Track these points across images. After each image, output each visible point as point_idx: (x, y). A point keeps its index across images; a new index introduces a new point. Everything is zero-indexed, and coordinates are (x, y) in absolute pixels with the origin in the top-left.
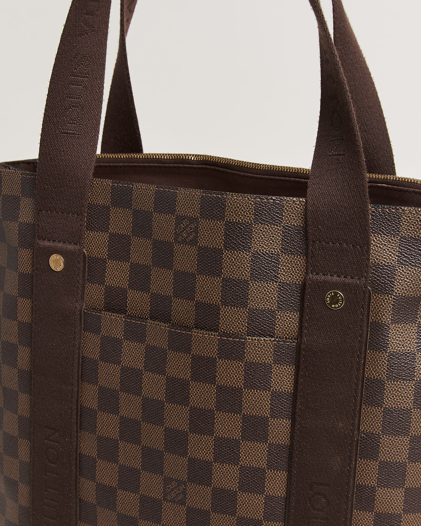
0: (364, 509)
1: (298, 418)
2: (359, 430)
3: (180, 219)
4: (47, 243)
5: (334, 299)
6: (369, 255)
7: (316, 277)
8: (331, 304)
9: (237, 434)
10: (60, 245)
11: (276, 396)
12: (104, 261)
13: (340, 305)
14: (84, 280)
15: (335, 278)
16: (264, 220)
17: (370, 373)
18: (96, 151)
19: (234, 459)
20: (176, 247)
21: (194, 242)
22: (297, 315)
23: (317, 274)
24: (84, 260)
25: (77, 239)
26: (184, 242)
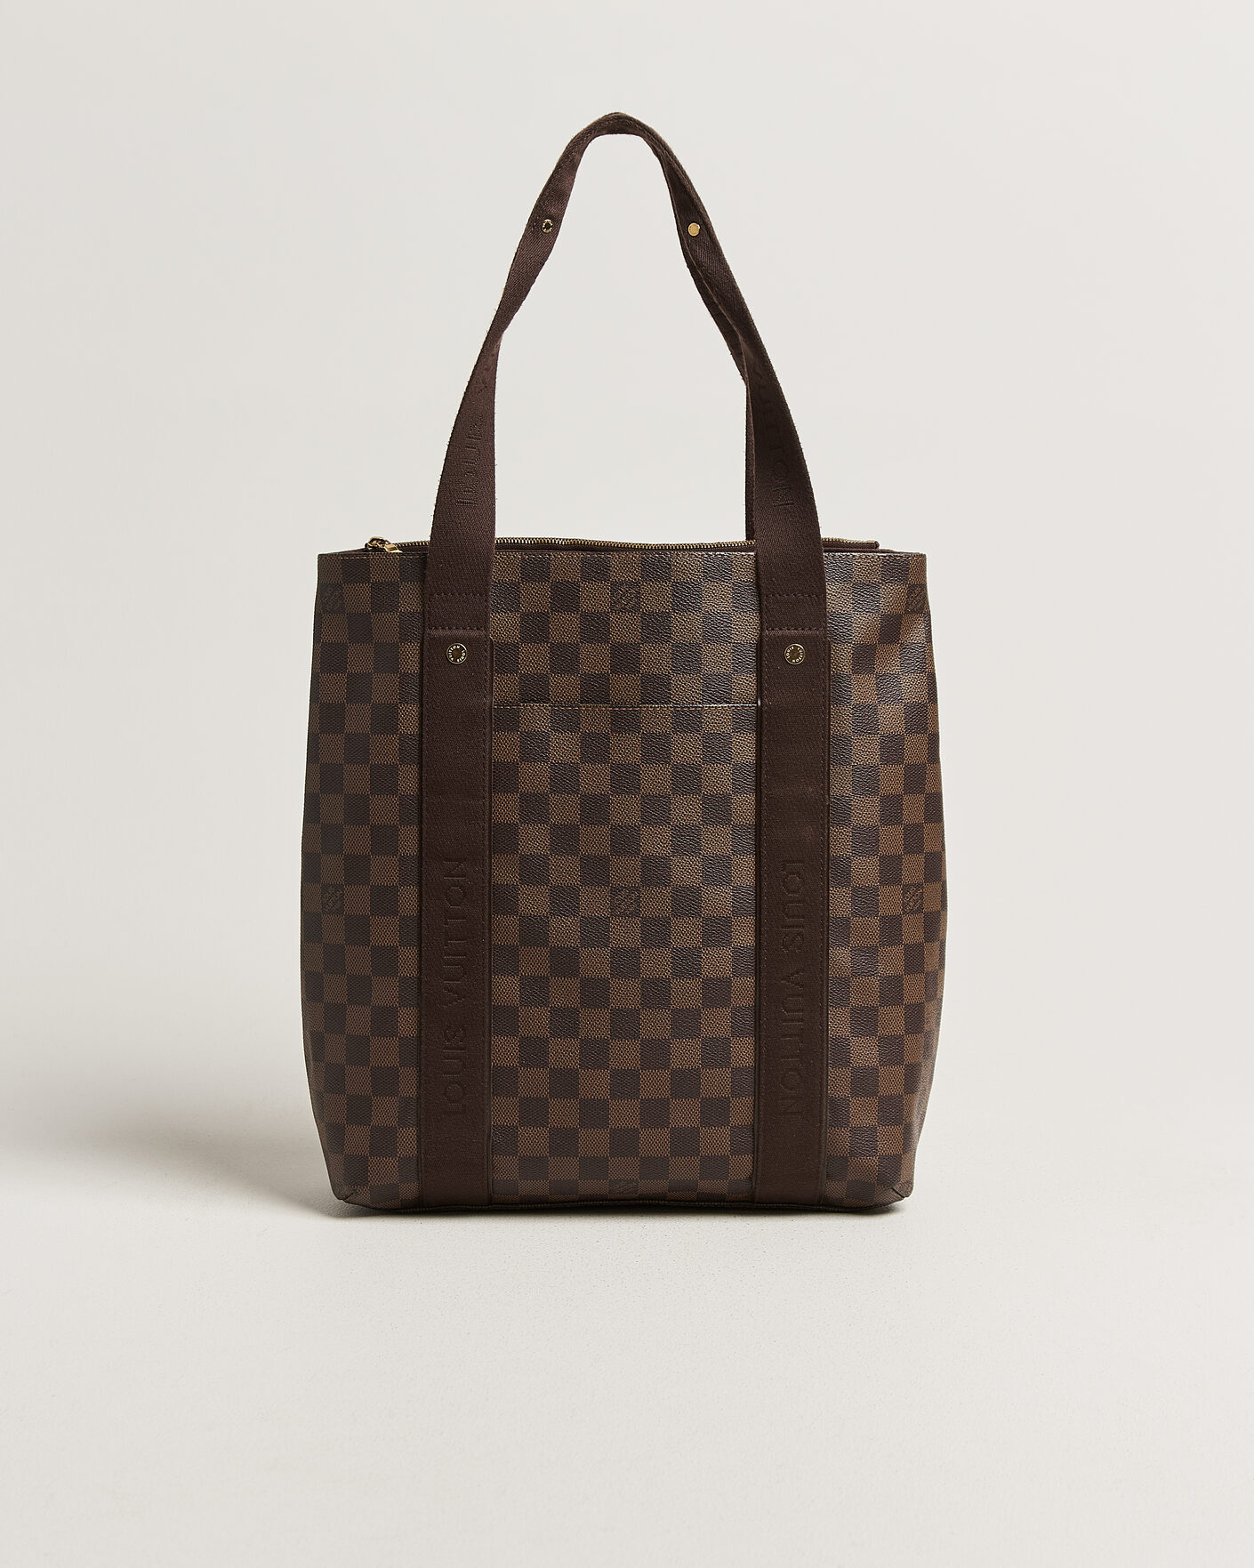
0: (841, 884)
1: (765, 791)
2: (829, 795)
3: (615, 586)
4: (441, 632)
5: (795, 653)
6: (826, 604)
7: (772, 633)
8: (791, 659)
9: (697, 819)
10: (461, 632)
11: (738, 768)
12: (516, 646)
13: (800, 660)
14: (492, 672)
15: (793, 632)
16: (713, 578)
17: (835, 730)
18: (494, 533)
19: (695, 849)
20: (612, 617)
21: (636, 609)
22: (754, 676)
23: (773, 629)
24: (492, 648)
25: (482, 622)
26: (623, 610)
